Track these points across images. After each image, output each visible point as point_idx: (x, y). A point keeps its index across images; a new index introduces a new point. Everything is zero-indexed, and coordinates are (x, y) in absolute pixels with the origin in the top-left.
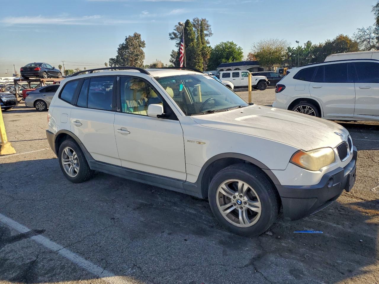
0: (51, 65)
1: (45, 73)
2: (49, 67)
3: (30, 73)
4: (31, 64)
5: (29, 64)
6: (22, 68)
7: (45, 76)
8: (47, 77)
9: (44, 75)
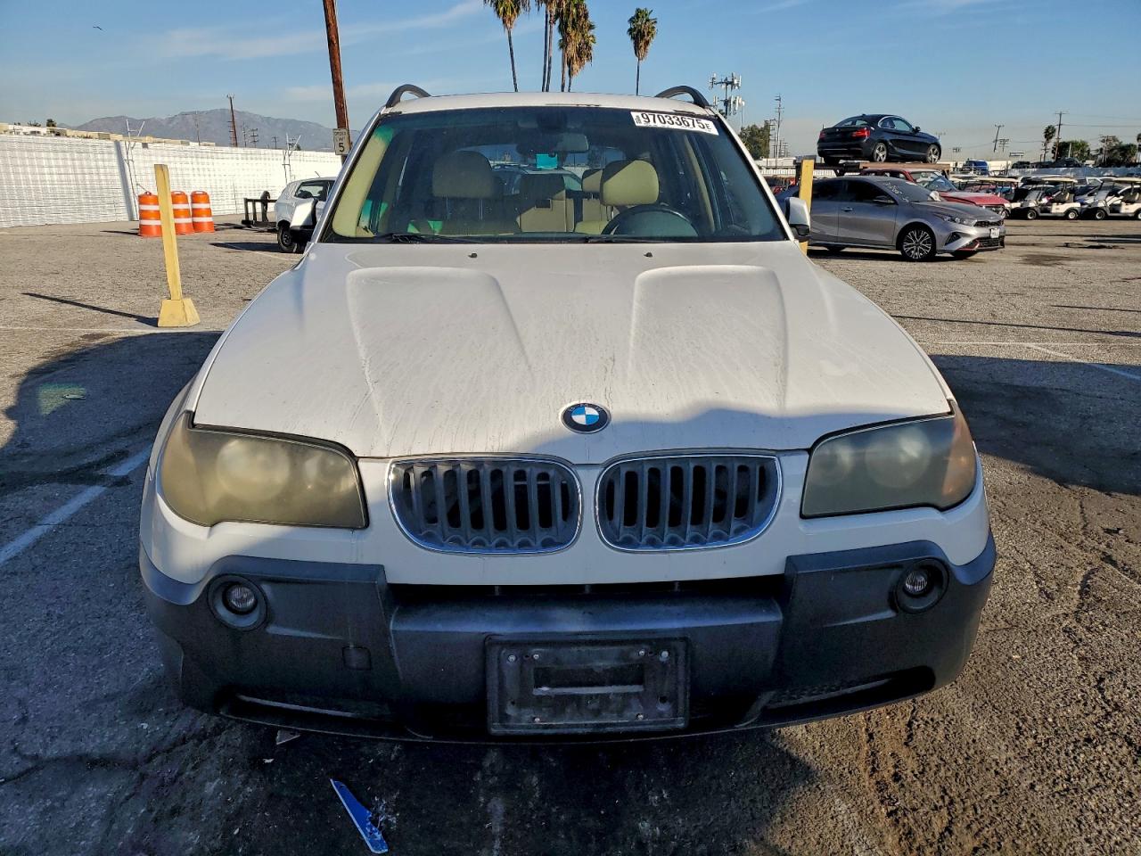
0: (909, 121)
1: (882, 146)
2: (899, 126)
3: (840, 144)
4: (854, 120)
5: (848, 120)
6: (825, 131)
7: (881, 155)
8: (884, 159)
9: (877, 151)
